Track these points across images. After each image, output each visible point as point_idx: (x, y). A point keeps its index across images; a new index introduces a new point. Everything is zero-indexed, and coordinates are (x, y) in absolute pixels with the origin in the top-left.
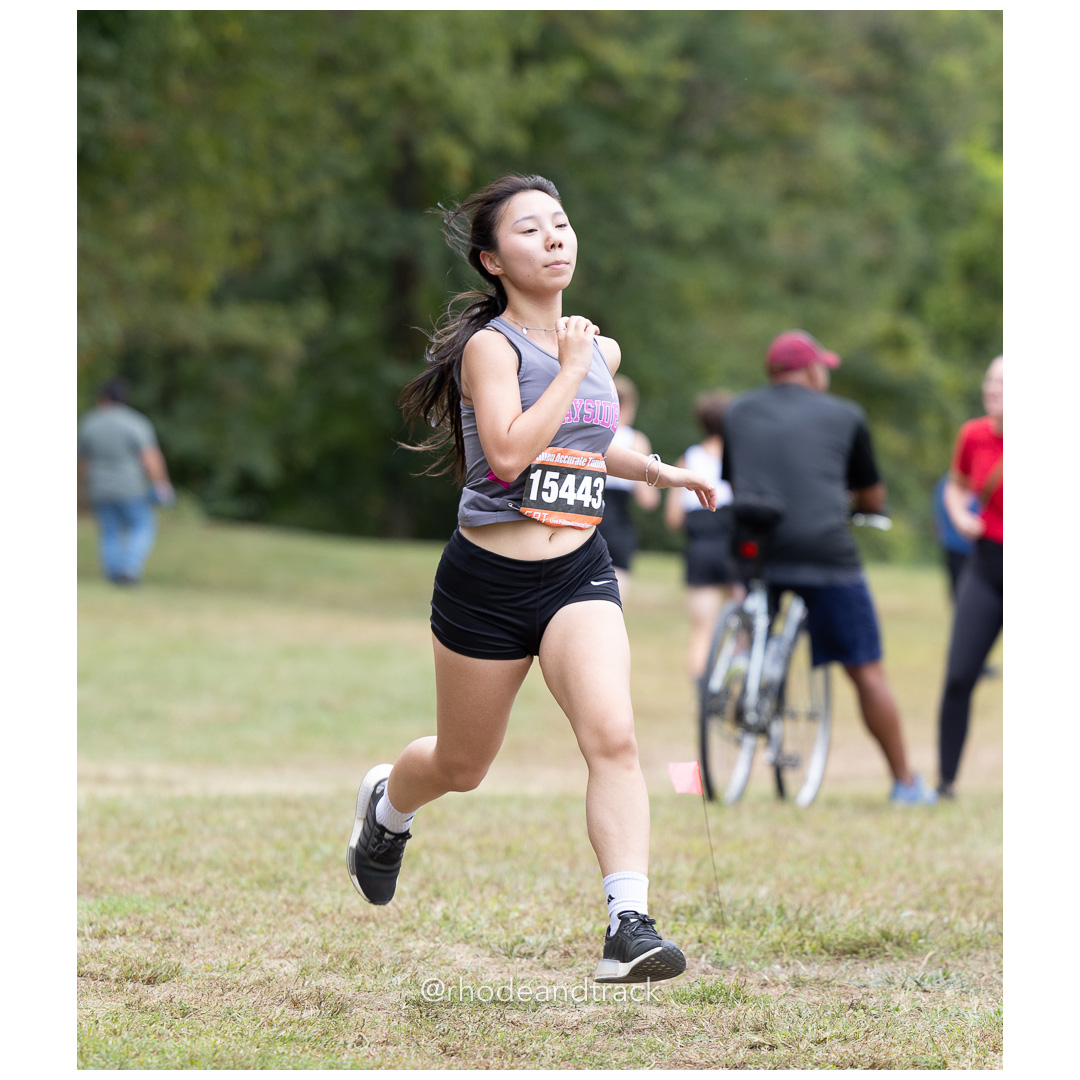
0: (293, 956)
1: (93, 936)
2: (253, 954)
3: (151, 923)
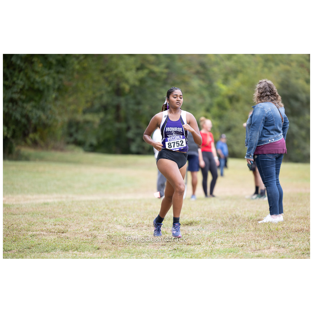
0: (88, 228)
1: (54, 225)
2: (81, 228)
3: (64, 223)
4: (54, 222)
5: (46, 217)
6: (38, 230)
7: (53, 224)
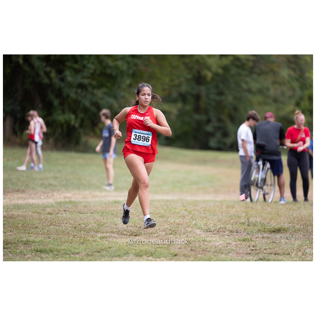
0: (164, 231)
2: (156, 231)
3: (137, 224)
6: (109, 232)
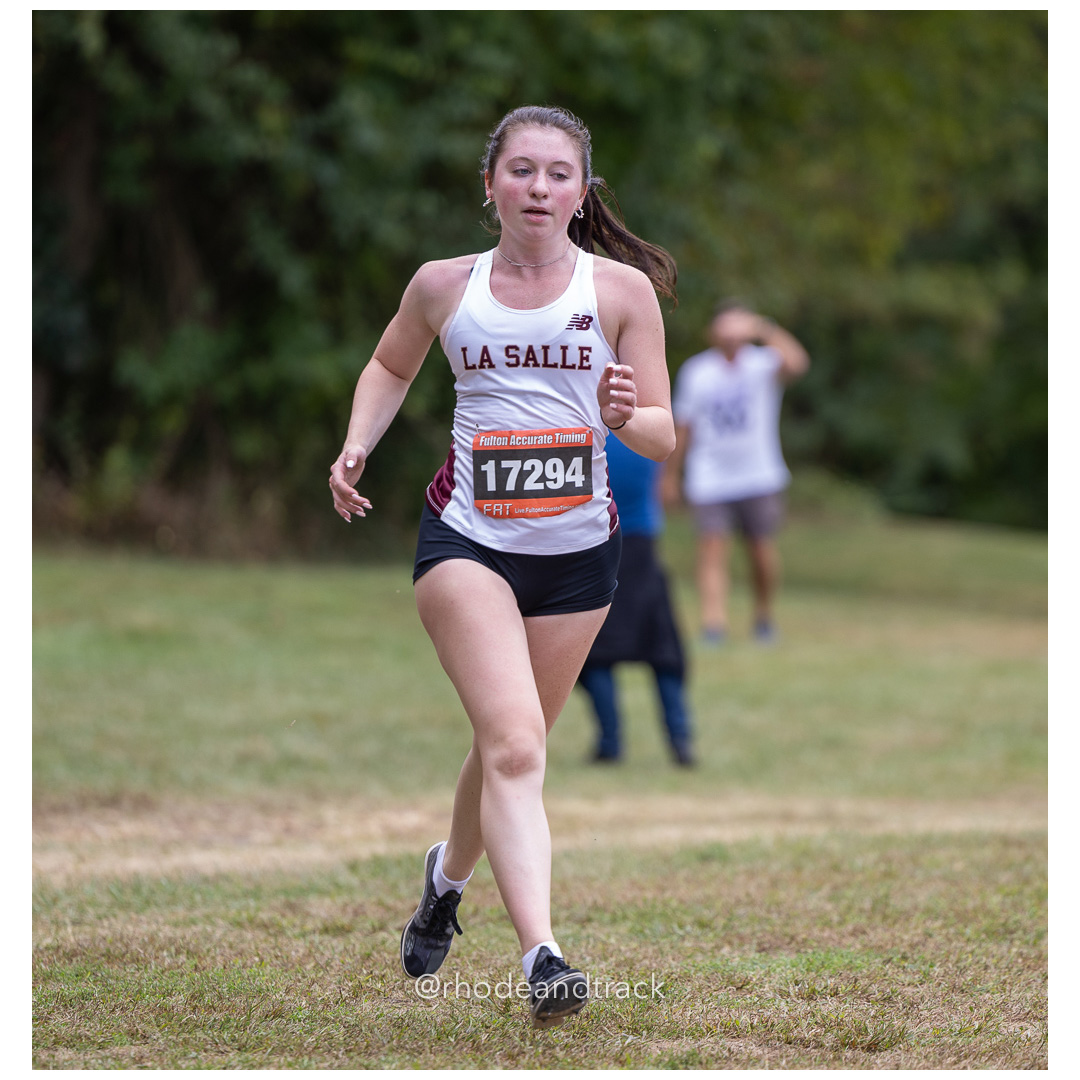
0: (1035, 1018)
2: (989, 1016)
4: (800, 977)
5: (736, 942)
7: (793, 990)
